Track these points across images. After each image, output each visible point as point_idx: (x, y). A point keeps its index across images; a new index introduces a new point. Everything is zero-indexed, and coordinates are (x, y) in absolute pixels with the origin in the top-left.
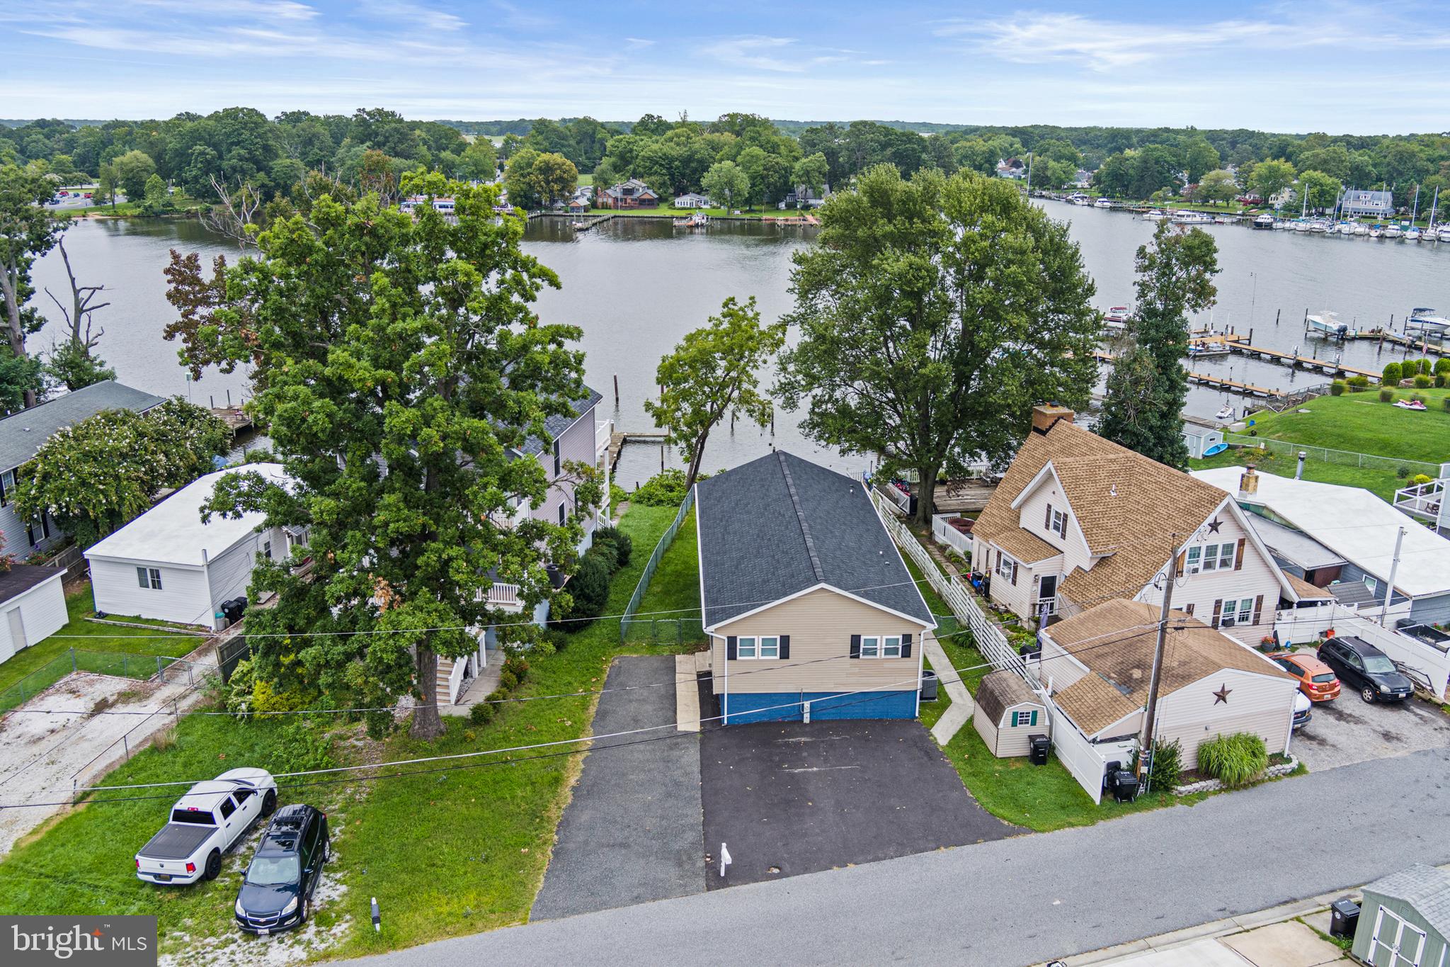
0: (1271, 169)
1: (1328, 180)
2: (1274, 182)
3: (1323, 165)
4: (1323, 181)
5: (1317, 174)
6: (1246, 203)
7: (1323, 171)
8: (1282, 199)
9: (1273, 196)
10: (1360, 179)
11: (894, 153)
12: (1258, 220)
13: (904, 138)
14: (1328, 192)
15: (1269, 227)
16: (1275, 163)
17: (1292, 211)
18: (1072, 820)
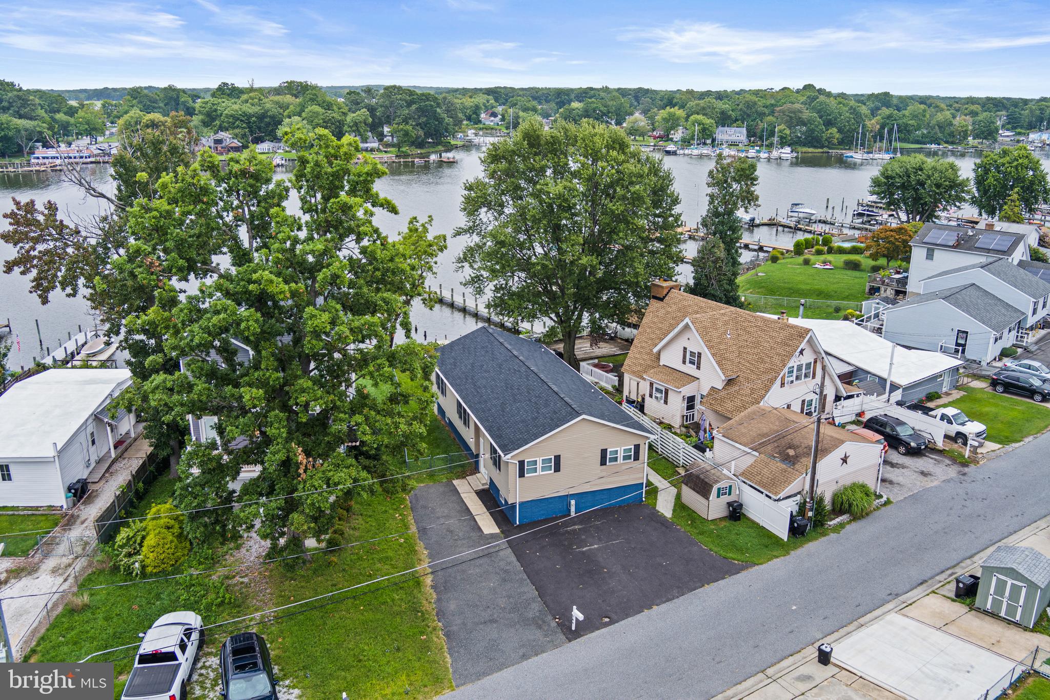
0: (670, 115)
1: (708, 121)
2: (672, 123)
3: (703, 111)
4: (704, 122)
5: (700, 117)
6: (655, 138)
7: (704, 115)
8: (678, 135)
9: (672, 132)
10: (725, 120)
11: (417, 108)
12: (667, 149)
13: (424, 98)
14: (708, 129)
15: (674, 153)
16: (672, 110)
17: (686, 142)
18: (775, 553)
